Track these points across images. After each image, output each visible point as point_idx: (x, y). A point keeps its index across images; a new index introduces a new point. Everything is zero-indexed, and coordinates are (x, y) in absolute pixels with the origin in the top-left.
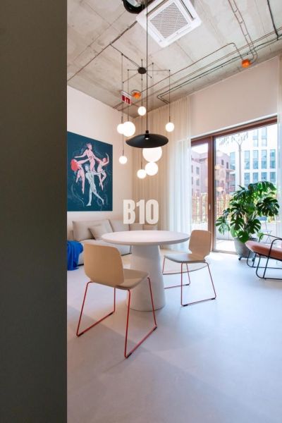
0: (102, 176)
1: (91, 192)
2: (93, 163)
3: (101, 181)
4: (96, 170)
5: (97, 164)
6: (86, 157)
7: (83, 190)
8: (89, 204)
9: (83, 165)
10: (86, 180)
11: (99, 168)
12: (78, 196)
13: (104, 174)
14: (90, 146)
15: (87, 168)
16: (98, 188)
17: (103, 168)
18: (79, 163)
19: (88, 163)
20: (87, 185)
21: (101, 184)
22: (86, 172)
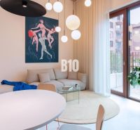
0: (51, 40)
1: (42, 50)
2: (44, 32)
3: (50, 43)
4: (47, 36)
5: (47, 33)
6: (39, 28)
7: (37, 49)
8: (41, 58)
9: (37, 34)
10: (39, 43)
11: (49, 35)
12: (33, 53)
13: (52, 39)
14: (42, 22)
15: (40, 35)
16: (48, 48)
17: (52, 35)
18: (34, 32)
19: (41, 32)
20: (40, 46)
21: (50, 45)
22: (39, 38)
